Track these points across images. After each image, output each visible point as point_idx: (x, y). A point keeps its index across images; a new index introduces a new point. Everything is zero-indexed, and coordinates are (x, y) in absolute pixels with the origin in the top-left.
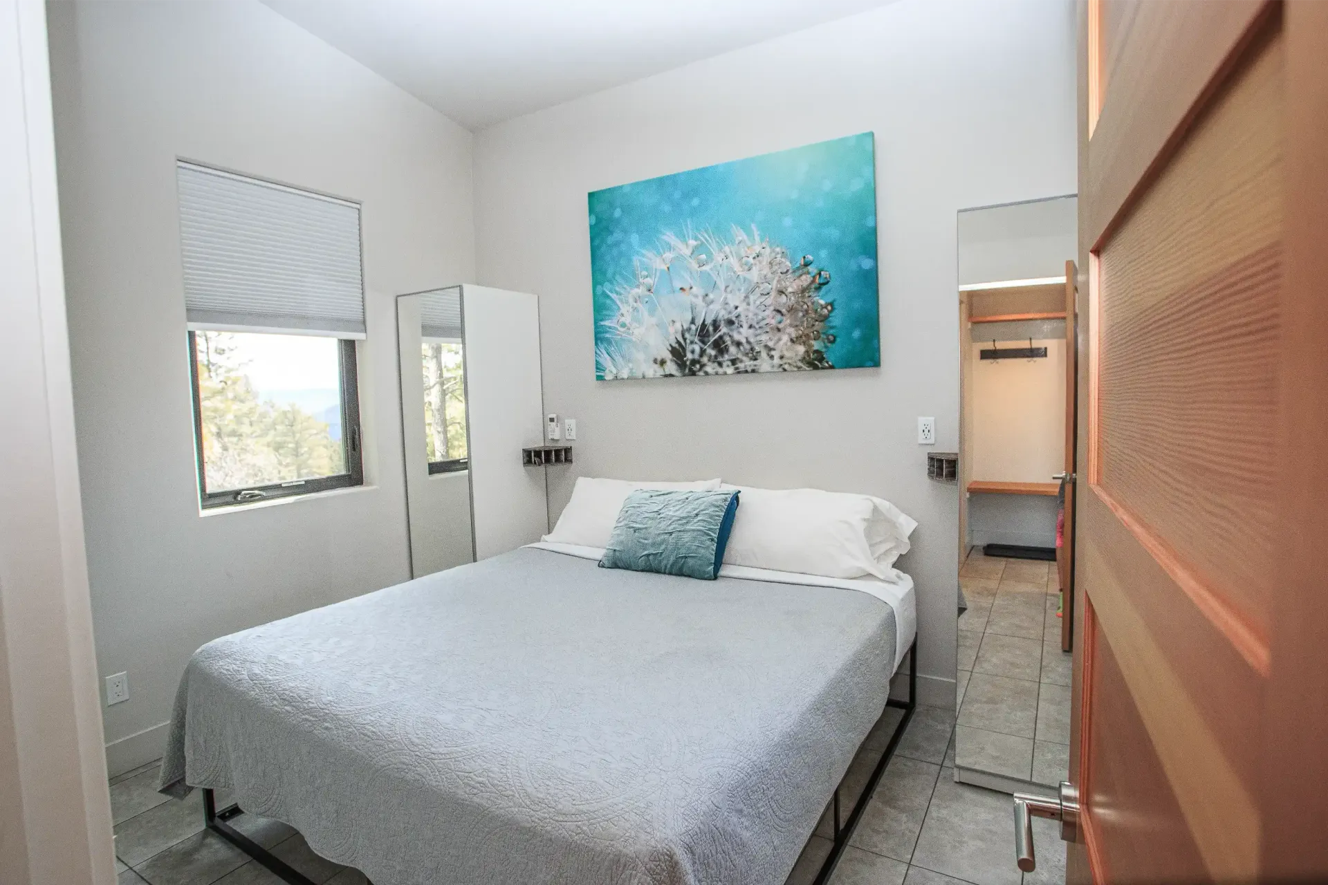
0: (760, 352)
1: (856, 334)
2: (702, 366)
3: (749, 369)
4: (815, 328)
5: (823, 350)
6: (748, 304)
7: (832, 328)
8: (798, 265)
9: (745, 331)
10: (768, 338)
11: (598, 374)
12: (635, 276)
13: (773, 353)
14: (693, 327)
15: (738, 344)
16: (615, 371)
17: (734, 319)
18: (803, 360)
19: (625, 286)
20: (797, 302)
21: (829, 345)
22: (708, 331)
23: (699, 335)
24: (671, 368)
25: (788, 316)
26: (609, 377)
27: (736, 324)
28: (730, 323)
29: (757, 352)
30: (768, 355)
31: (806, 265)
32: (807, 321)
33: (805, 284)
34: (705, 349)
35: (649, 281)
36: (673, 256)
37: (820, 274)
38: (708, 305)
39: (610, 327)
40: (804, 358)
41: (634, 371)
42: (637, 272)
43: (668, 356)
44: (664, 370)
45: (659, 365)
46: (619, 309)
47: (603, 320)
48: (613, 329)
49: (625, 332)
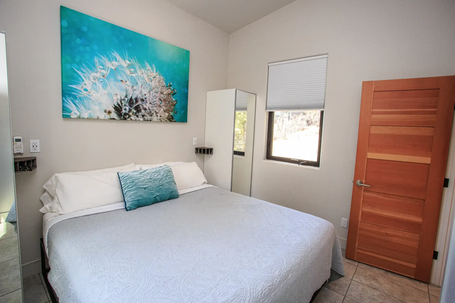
0: (153, 113)
1: (182, 112)
2: (130, 116)
3: (149, 119)
4: (172, 108)
5: (173, 116)
6: (150, 95)
7: (176, 109)
8: (168, 85)
9: (148, 104)
10: (156, 109)
11: (64, 113)
12: (94, 66)
13: (158, 114)
14: (126, 99)
15: (145, 109)
16: (78, 114)
17: (144, 99)
18: (167, 118)
19: (88, 70)
20: (167, 98)
21: (175, 114)
22: (133, 102)
23: (128, 103)
24: (114, 115)
25: (163, 102)
26: (73, 116)
27: (145, 101)
28: (142, 100)
29: (152, 113)
30: (156, 115)
31: (170, 86)
32: (169, 105)
33: (169, 92)
34: (131, 110)
35: (103, 71)
36: (118, 64)
37: (174, 90)
38: (134, 91)
40: (168, 117)
41: (92, 115)
42: (96, 65)
43: (113, 110)
44: (110, 116)
45: (107, 113)
46: (83, 81)
47: (70, 84)
48: (78, 90)
49: (87, 94)
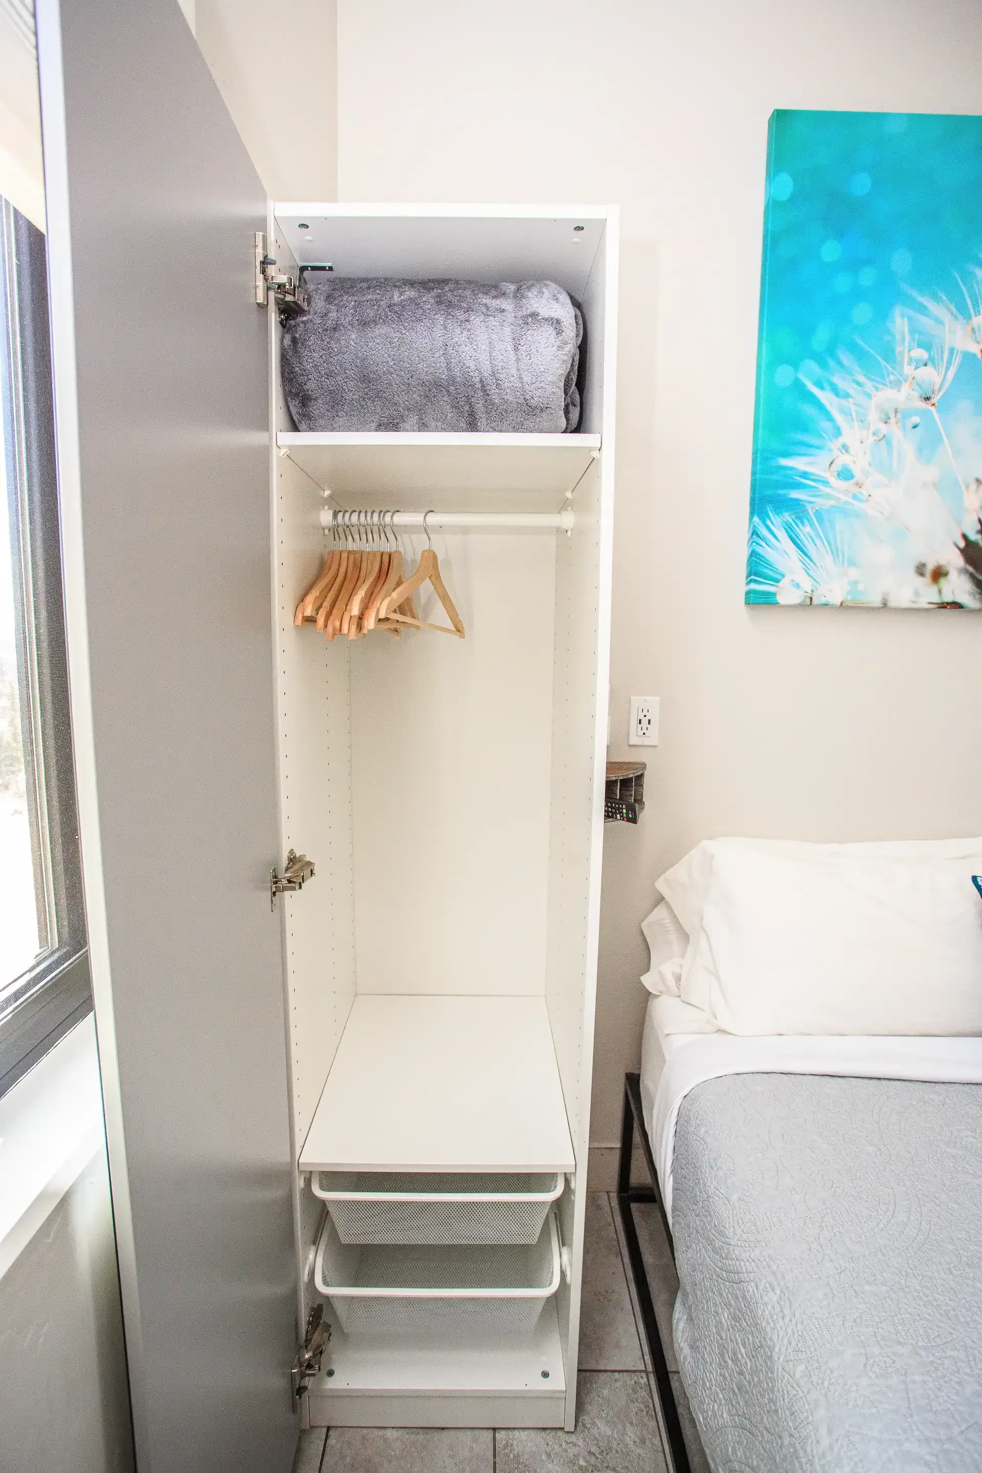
11: (753, 586)
12: (889, 354)
16: (807, 585)
19: (862, 379)
24: (959, 586)
26: (787, 595)
35: (929, 375)
39: (805, 475)
41: (861, 587)
42: (899, 349)
43: (955, 561)
44: (940, 592)
45: (928, 579)
46: (838, 432)
47: (786, 454)
48: (814, 481)
49: (846, 492)
